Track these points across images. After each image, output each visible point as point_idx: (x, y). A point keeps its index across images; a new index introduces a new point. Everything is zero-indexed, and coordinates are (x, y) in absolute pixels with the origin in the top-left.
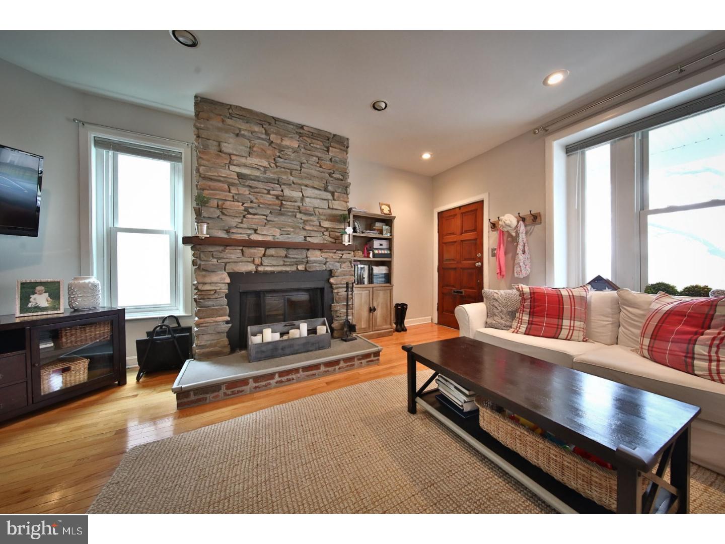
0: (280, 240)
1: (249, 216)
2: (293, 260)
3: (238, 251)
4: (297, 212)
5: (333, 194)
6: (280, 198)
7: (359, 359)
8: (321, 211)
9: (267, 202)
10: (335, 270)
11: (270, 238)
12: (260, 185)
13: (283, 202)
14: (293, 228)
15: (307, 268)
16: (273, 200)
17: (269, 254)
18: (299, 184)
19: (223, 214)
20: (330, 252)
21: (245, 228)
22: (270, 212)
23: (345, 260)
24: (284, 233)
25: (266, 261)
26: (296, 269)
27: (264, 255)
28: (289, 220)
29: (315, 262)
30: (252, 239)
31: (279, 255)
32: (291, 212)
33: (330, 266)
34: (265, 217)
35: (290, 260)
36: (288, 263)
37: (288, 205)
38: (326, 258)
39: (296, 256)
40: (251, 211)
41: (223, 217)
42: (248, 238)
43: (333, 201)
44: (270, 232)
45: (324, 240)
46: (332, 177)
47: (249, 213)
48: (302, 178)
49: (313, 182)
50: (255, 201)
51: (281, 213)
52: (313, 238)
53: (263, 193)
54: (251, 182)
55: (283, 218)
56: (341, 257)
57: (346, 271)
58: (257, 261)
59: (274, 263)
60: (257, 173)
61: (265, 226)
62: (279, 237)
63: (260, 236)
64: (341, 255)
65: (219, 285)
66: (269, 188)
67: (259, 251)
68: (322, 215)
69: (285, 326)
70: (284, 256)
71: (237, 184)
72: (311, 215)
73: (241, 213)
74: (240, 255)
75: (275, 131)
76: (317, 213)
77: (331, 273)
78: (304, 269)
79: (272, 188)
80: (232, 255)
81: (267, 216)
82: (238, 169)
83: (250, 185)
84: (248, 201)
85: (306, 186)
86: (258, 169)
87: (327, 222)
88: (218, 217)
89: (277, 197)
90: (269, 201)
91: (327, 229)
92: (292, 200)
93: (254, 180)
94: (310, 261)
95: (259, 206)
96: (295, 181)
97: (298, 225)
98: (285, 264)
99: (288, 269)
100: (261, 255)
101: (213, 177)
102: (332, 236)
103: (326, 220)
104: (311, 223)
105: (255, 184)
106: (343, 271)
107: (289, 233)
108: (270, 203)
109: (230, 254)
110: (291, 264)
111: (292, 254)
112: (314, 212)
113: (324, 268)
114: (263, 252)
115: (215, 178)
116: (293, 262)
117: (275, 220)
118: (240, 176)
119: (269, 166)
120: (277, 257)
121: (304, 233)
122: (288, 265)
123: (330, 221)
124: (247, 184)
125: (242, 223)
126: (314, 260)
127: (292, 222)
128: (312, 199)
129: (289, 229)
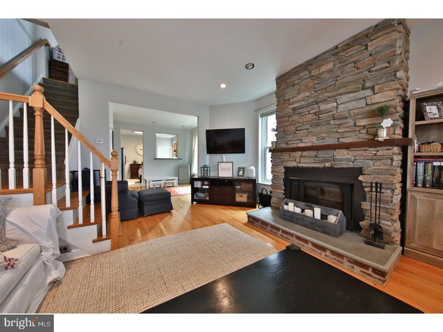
0: (316, 145)
1: (297, 132)
2: (321, 159)
3: (288, 154)
4: (331, 120)
5: (373, 88)
6: (317, 114)
7: (350, 262)
8: (356, 111)
9: (308, 120)
10: (365, 168)
11: (309, 144)
12: (304, 110)
13: (320, 116)
14: (327, 133)
15: (333, 165)
16: (313, 116)
17: (304, 155)
18: (334, 96)
19: (286, 134)
20: (360, 150)
21: (295, 140)
22: (310, 126)
23: (379, 158)
24: (319, 139)
25: (303, 160)
26: (324, 165)
27: (301, 156)
28: (324, 128)
29: (341, 160)
30: (299, 146)
31: (310, 155)
32: (324, 121)
33: (358, 164)
34: (307, 130)
35: (318, 159)
36: (317, 161)
37: (324, 117)
38: (355, 156)
39: (323, 156)
40: (298, 129)
41: (285, 136)
42: (296, 146)
43: (374, 96)
44: (309, 140)
45: (359, 138)
46: (372, 71)
47: (298, 131)
48: (337, 90)
49: (347, 88)
50: (301, 121)
51: (318, 125)
52: (346, 138)
53: (307, 115)
54: (298, 110)
55: (318, 128)
56: (376, 154)
57: (382, 169)
58: (298, 160)
59: (307, 161)
60: (303, 103)
61: (307, 136)
62: (316, 142)
63: (304, 143)
64: (376, 152)
65: (279, 173)
66: (309, 110)
67: (298, 154)
68: (357, 115)
69: (306, 205)
70: (314, 156)
71: (292, 115)
72: (346, 118)
73: (293, 131)
74: (288, 157)
75: (314, 67)
76: (352, 114)
77: (360, 171)
78: (330, 166)
79: (312, 108)
80: (285, 157)
81: (308, 129)
82: (292, 106)
83: (298, 112)
84: (297, 123)
85: (340, 95)
86: (303, 100)
87: (364, 120)
88: (284, 136)
89: (315, 114)
90: (309, 119)
91: (364, 127)
92: (327, 112)
93: (301, 108)
94: (336, 159)
95: (303, 124)
96: (329, 96)
97: (331, 130)
98: (315, 162)
99: (317, 165)
100: (299, 156)
101: (281, 116)
102: (370, 133)
103: (363, 118)
104: (344, 126)
105: (301, 111)
106: (375, 169)
107: (324, 138)
108: (310, 120)
109: (284, 156)
110: (319, 161)
111: (320, 154)
112: (350, 115)
113: (352, 166)
114: (300, 154)
115: (282, 116)
116: (321, 160)
117: (313, 130)
118: (294, 109)
119: (310, 95)
120: (310, 157)
121: (337, 135)
122: (316, 163)
123: (367, 117)
124: (297, 113)
125: (294, 137)
126: (340, 159)
127: (327, 129)
128: (346, 104)
129: (323, 135)
